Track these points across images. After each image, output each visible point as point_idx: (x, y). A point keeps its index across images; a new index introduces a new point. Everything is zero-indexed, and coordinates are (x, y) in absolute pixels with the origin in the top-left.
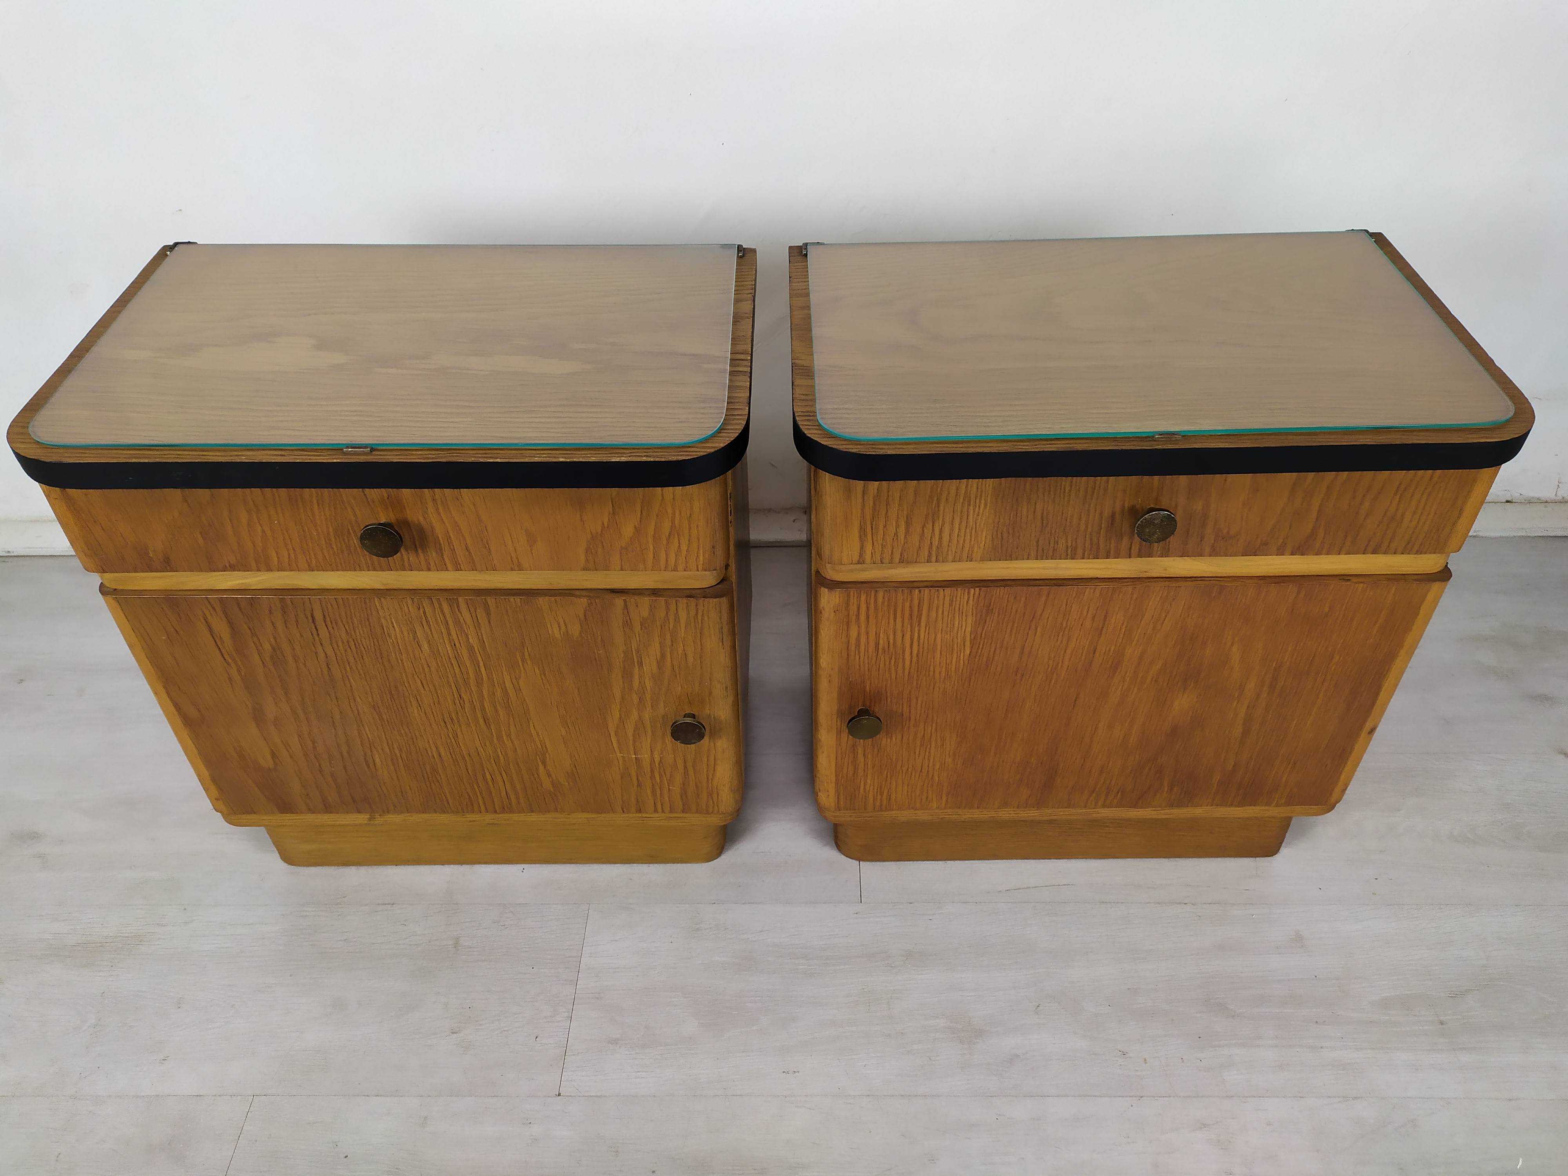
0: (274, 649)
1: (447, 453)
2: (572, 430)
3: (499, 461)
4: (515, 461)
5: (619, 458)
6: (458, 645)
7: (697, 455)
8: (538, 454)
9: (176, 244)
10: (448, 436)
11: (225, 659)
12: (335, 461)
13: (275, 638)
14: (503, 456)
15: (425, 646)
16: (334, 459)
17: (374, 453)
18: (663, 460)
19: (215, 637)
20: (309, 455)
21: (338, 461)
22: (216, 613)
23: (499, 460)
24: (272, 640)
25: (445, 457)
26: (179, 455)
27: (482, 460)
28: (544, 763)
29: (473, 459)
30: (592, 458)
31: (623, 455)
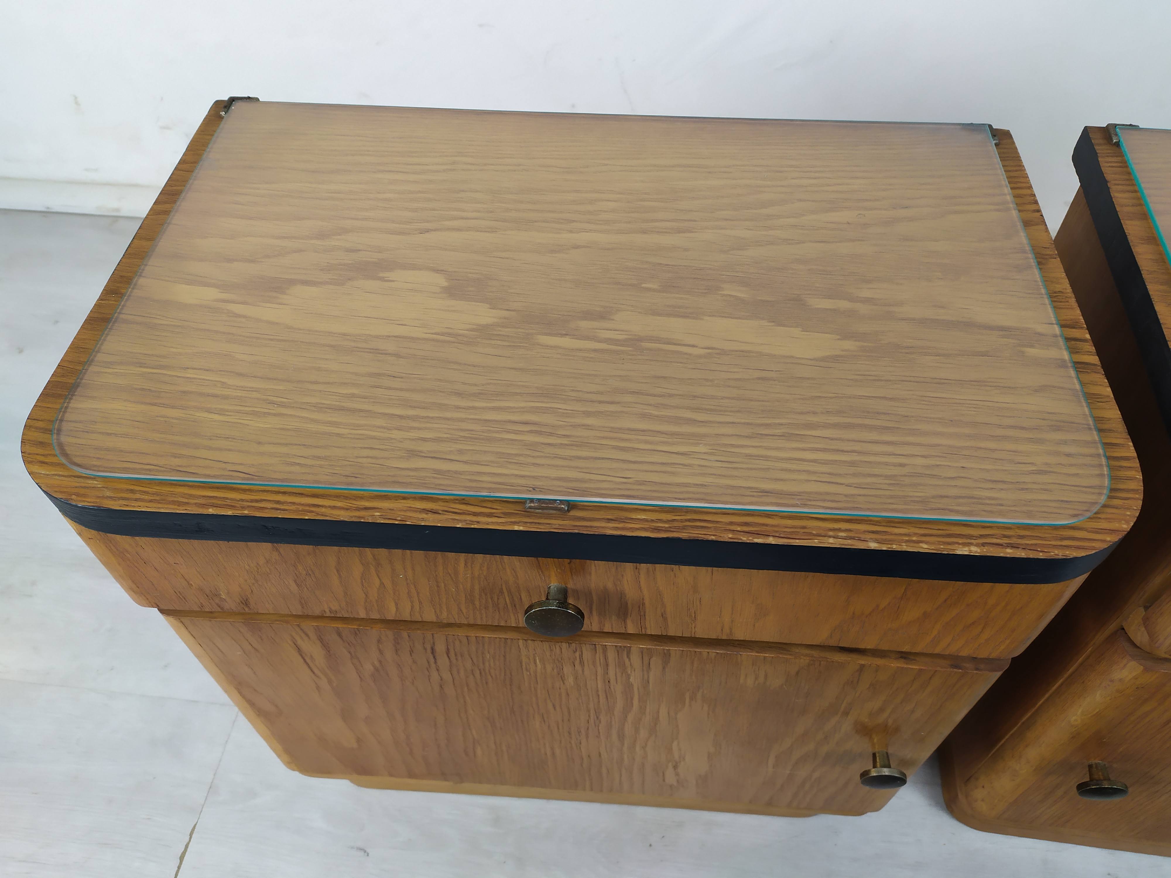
0: (377, 670)
1: (687, 520)
2: (869, 480)
3: (773, 543)
4: (797, 543)
5: (966, 549)
6: (613, 681)
7: (1093, 548)
8: (831, 530)
9: (232, 100)
10: (678, 485)
11: (314, 673)
12: (516, 528)
13: (380, 662)
14: (777, 532)
15: (570, 681)
16: (514, 523)
17: (573, 513)
18: (1041, 556)
19: (304, 655)
20: (475, 514)
21: (521, 528)
22: (309, 638)
23: (771, 541)
24: (376, 663)
25: (684, 528)
26: (278, 502)
27: (745, 539)
28: (675, 767)
29: (730, 536)
30: (921, 544)
31: (973, 541)
